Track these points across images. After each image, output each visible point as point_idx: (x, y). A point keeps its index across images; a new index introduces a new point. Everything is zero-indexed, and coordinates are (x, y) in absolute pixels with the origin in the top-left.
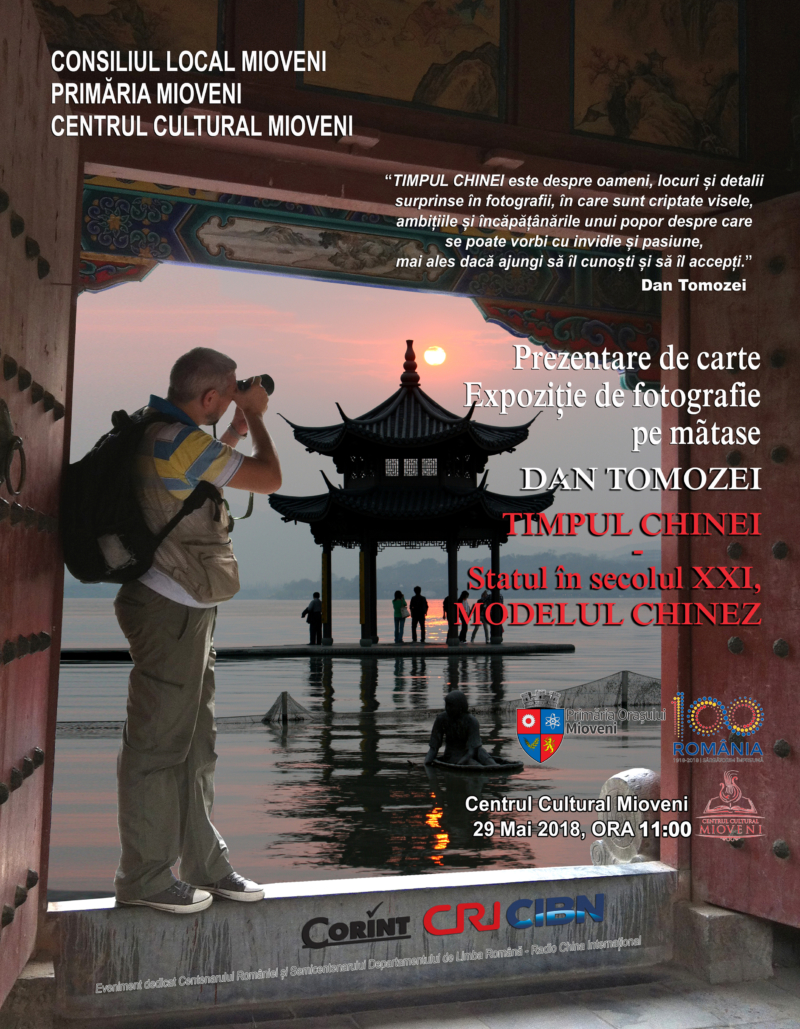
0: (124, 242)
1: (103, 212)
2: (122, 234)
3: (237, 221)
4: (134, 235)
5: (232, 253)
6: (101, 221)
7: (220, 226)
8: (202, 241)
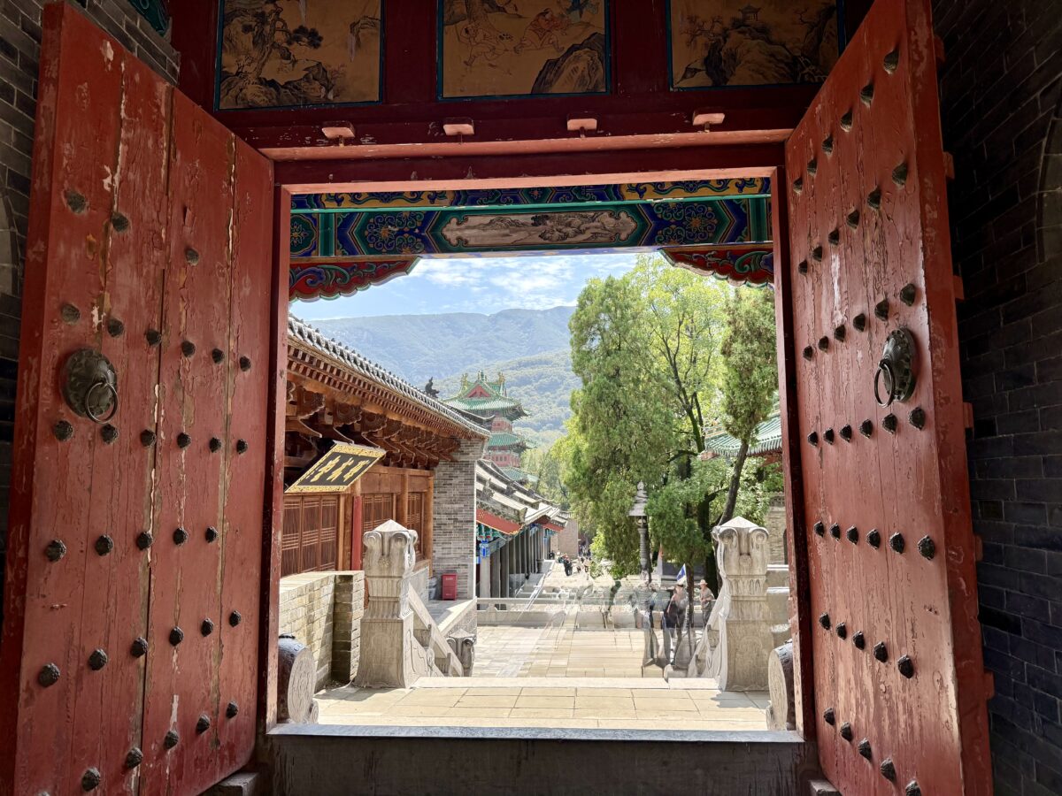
0: (392, 245)
1: (377, 227)
2: (391, 240)
3: (470, 218)
4: (399, 240)
5: (467, 242)
6: (376, 233)
7: (458, 224)
8: (445, 237)
